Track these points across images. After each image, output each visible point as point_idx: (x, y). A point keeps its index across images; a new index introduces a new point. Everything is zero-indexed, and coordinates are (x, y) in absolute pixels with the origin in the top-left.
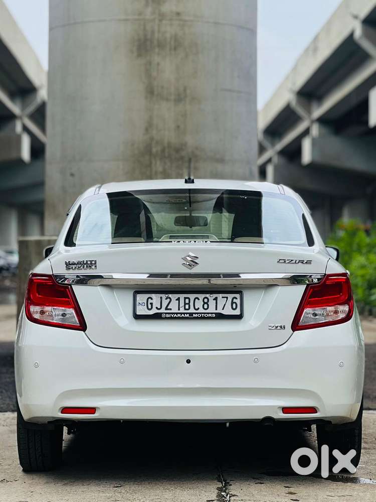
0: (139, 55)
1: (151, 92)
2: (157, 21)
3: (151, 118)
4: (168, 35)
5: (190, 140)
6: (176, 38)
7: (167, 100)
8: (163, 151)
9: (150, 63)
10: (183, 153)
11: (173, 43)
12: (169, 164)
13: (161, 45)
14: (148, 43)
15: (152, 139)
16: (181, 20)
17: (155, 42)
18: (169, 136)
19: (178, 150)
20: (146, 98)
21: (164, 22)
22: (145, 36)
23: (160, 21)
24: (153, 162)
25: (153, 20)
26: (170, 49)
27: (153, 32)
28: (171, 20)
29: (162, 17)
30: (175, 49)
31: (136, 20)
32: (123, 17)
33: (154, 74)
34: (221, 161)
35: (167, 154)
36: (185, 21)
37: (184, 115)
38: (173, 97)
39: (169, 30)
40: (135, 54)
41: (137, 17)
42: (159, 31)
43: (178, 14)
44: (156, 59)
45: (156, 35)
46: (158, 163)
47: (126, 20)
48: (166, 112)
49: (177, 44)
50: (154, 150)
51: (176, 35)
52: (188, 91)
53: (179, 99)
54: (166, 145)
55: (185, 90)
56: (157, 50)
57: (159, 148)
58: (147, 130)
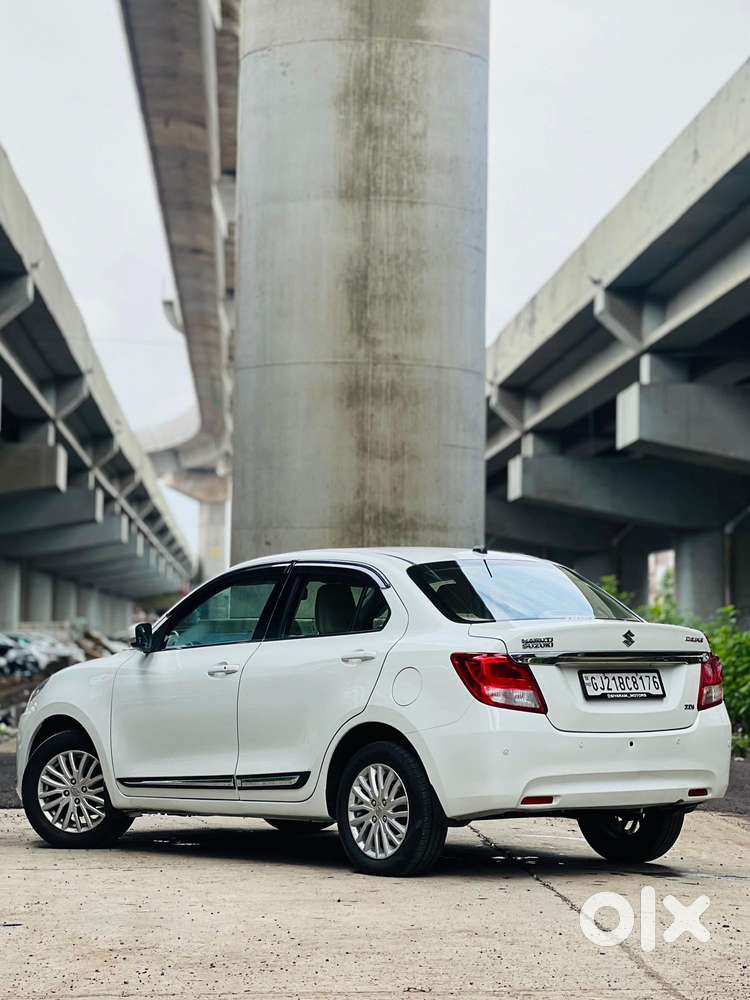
0: (349, 406)
1: (363, 448)
2: (371, 365)
3: (363, 478)
4: (384, 382)
5: (408, 506)
6: (393, 385)
7: (382, 458)
8: (377, 518)
9: (362, 415)
10: (400, 521)
11: (389, 391)
12: (383, 532)
13: (376, 393)
14: (361, 391)
15: (364, 503)
16: (399, 364)
17: (369, 391)
18: (384, 501)
19: (394, 517)
20: (358, 454)
21: (379, 366)
22: (357, 382)
23: (375, 365)
24: (366, 530)
25: (368, 364)
26: (387, 399)
27: (366, 379)
28: (387, 364)
29: (376, 361)
30: (392, 399)
31: (348, 363)
32: (331, 360)
33: (367, 427)
34: (444, 529)
35: (381, 522)
36: (404, 365)
37: (402, 476)
38: (389, 455)
39: (384, 376)
40: (345, 404)
41: (347, 360)
42: (373, 375)
43: (396, 357)
44: (370, 410)
45: (370, 379)
46: (371, 531)
47: (335, 363)
48: (381, 472)
49: (394, 392)
50: (367, 516)
51: (393, 382)
52: (407, 448)
53: (396, 457)
54: (380, 510)
55: (403, 447)
56: (370, 400)
57: (373, 514)
58: (358, 493)
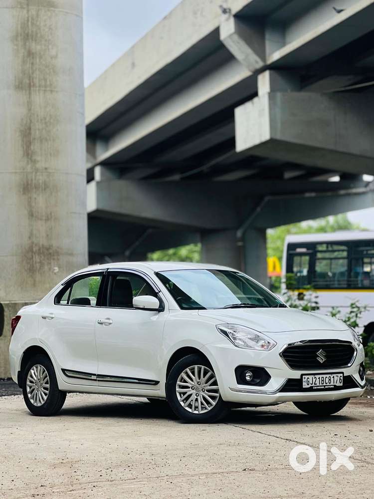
0: (24, 193)
1: (31, 215)
2: (34, 173)
3: (32, 230)
4: (41, 182)
5: (54, 243)
6: (45, 183)
7: (41, 220)
8: (39, 250)
9: (31, 198)
10: (51, 251)
11: (43, 186)
12: (43, 257)
13: (37, 187)
14: (29, 186)
15: (33, 243)
16: (48, 172)
17: (33, 185)
18: (43, 241)
19: (48, 249)
20: (29, 219)
21: (38, 174)
22: (27, 182)
23: (36, 173)
24: (34, 256)
25: (32, 173)
26: (42, 190)
27: (32, 180)
28: (42, 172)
29: (37, 170)
30: (45, 189)
31: (21, 172)
32: (13, 171)
33: (33, 204)
34: (71, 254)
35: (41, 252)
36: (50, 173)
37: (51, 229)
38: (44, 218)
39: (41, 178)
40: (22, 193)
41: (22, 171)
42: (35, 179)
43: (46, 169)
44: (35, 196)
45: (34, 181)
46: (37, 257)
47: (16, 173)
48: (41, 227)
49: (46, 187)
50: (34, 249)
51: (45, 181)
52: (53, 214)
53: (47, 219)
54: (41, 246)
55: (51, 214)
56: (34, 190)
57: (37, 248)
58: (30, 238)
